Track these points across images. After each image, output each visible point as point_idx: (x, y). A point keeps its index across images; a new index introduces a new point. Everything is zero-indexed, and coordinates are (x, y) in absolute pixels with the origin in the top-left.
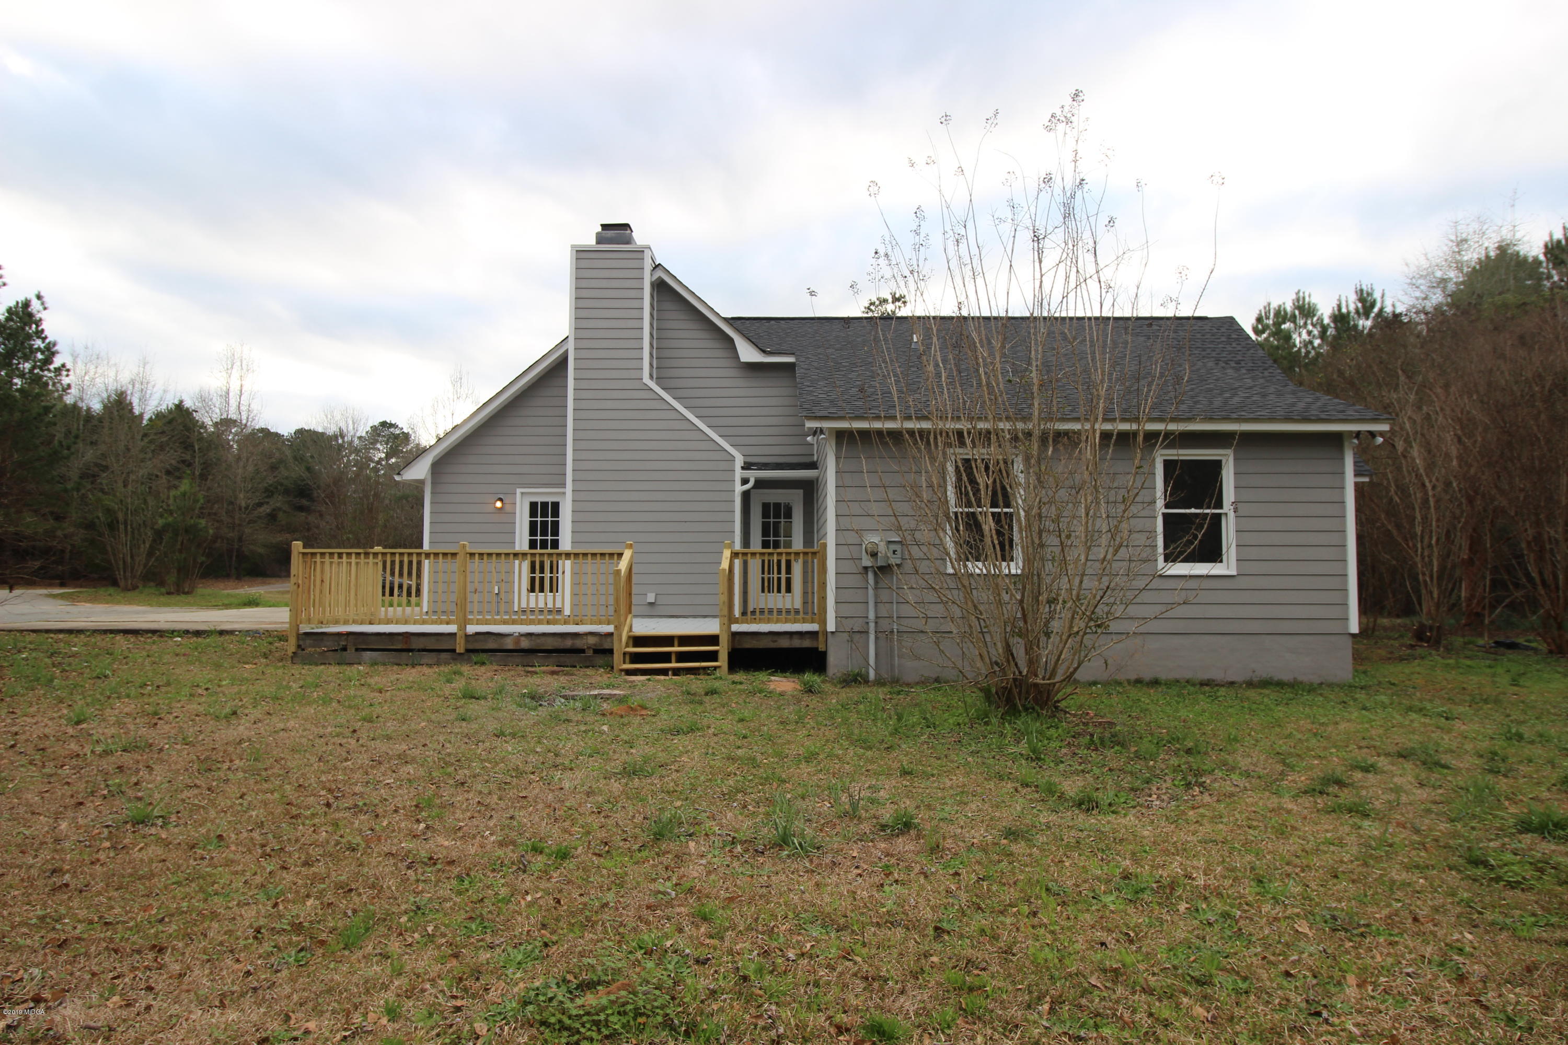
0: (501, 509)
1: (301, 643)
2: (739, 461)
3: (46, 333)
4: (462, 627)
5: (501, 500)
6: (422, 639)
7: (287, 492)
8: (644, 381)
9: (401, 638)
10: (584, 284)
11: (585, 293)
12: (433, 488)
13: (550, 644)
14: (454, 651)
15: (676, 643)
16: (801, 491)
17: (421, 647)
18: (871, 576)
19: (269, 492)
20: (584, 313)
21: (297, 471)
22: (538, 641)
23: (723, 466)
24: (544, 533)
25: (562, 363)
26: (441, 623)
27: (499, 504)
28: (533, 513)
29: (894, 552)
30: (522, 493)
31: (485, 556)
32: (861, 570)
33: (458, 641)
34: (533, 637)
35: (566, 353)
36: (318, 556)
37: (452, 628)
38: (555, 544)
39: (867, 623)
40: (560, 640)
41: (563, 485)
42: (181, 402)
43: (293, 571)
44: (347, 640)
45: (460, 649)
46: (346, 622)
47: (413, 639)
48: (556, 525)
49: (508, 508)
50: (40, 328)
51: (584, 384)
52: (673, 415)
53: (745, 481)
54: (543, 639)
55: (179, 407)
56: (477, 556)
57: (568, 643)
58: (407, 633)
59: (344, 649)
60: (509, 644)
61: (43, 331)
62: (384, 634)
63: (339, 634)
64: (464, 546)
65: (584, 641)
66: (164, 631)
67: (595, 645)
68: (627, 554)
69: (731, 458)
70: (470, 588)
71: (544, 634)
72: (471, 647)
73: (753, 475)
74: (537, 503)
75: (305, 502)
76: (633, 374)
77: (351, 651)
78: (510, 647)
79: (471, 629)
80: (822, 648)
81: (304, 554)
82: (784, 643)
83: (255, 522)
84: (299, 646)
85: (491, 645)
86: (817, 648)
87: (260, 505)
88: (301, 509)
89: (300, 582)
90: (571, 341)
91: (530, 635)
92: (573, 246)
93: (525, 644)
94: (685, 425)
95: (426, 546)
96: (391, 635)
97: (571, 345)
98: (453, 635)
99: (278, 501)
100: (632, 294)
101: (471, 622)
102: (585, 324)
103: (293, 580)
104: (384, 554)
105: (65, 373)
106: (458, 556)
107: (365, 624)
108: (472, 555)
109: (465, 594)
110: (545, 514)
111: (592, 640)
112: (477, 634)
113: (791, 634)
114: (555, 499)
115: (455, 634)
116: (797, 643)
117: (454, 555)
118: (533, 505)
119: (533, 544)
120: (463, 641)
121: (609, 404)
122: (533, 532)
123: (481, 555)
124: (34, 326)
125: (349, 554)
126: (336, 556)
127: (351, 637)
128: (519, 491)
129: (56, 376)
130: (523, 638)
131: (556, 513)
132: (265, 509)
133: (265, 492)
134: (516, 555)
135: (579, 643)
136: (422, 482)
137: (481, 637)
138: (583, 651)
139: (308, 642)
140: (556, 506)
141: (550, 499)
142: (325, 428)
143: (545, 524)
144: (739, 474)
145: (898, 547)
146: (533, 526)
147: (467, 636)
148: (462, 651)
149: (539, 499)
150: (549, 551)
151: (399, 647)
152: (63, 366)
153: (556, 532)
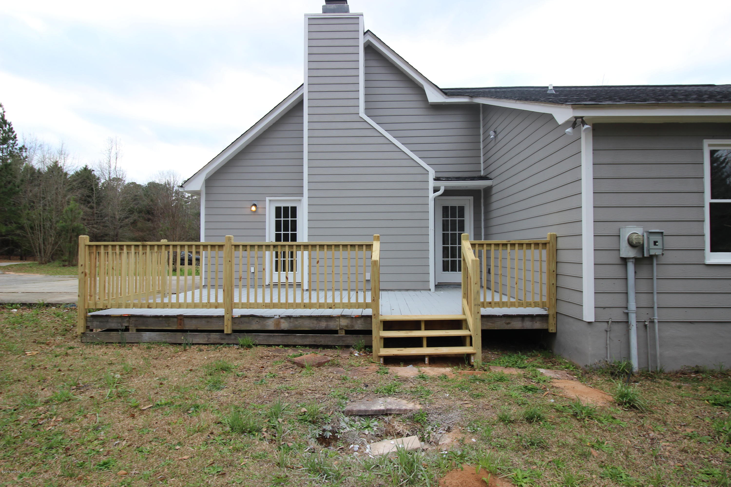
0: (255, 212)
1: (89, 324)
2: (432, 174)
3: (14, 129)
4: (230, 309)
5: (255, 205)
6: (194, 321)
7: (140, 212)
8: (360, 115)
9: (175, 320)
10: (315, 43)
11: (315, 50)
12: (206, 197)
13: (307, 325)
14: (222, 331)
15: (423, 326)
16: (472, 197)
17: (193, 328)
18: (631, 267)
19: (131, 211)
20: (315, 65)
21: (146, 202)
22: (297, 323)
23: (420, 178)
24: (286, 229)
25: (299, 104)
26: (210, 307)
27: (254, 208)
28: (278, 215)
29: (655, 243)
30: (270, 201)
31: (248, 248)
32: (618, 261)
33: (225, 324)
34: (292, 320)
35: (302, 96)
36: (102, 248)
37: (220, 312)
38: (294, 238)
39: (627, 314)
40: (315, 322)
41: (302, 194)
42: (86, 166)
43: (81, 261)
44: (129, 321)
45: (228, 330)
46: (127, 306)
47: (186, 321)
48: (294, 223)
49: (260, 211)
50: (11, 127)
51: (316, 118)
52: (381, 140)
53: (436, 190)
54: (300, 321)
55: (86, 169)
56: (241, 247)
57: (323, 325)
58: (181, 316)
59: (127, 329)
60: (271, 326)
61: (12, 128)
62: (161, 317)
63: (122, 317)
64: (229, 239)
65: (337, 323)
66: (5, 304)
67: (347, 326)
68: (376, 246)
69: (426, 172)
70: (235, 275)
71: (301, 317)
72: (237, 328)
73: (443, 185)
74: (280, 207)
75: (150, 217)
76: (352, 110)
77: (133, 331)
78: (272, 328)
79: (237, 312)
80: (552, 329)
81: (90, 246)
82: (517, 325)
83: (124, 227)
84: (87, 327)
85: (255, 326)
86: (547, 330)
87: (126, 218)
88: (149, 220)
89: (87, 271)
90: (306, 87)
91: (289, 317)
92: (306, 15)
93: (285, 325)
94: (391, 148)
95: (203, 240)
96: (167, 317)
97: (305, 90)
98: (221, 318)
99: (135, 216)
100: (351, 50)
101: (236, 305)
102: (315, 73)
103: (80, 269)
104: (167, 246)
105: (24, 150)
106: (224, 248)
107: (144, 307)
108: (237, 246)
109: (231, 281)
110: (286, 216)
111: (344, 323)
112: (242, 316)
113: (523, 317)
114: (293, 205)
115: (223, 316)
116: (528, 325)
117: (221, 246)
118: (278, 209)
119: (278, 238)
120: (230, 323)
121: (334, 133)
122: (278, 228)
123: (245, 246)
124: (8, 126)
125: (129, 246)
126: (118, 248)
127: (132, 319)
128: (268, 199)
129: (20, 152)
130: (282, 320)
131: (294, 214)
132: (131, 220)
133: (129, 212)
134: (268, 246)
135: (332, 325)
136: (198, 193)
137: (246, 319)
138: (336, 332)
139: (95, 323)
140: (294, 209)
141: (290, 205)
142: (160, 180)
143: (286, 222)
144: (432, 184)
145: (658, 238)
146: (278, 224)
147: (233, 318)
148: (229, 332)
149: (282, 205)
150: (290, 243)
151: (174, 328)
152: (24, 146)
153: (294, 228)
